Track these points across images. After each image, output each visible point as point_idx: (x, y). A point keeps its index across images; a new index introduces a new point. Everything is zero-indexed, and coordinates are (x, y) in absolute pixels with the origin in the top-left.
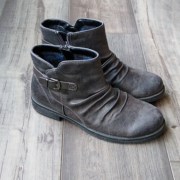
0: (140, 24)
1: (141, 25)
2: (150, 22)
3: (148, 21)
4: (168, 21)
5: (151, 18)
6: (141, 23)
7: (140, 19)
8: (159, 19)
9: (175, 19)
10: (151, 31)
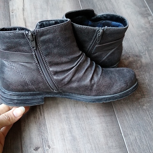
0: (14, 15)
1: (15, 17)
2: (25, 11)
3: (23, 10)
4: (45, 9)
5: (27, 6)
6: (15, 13)
7: (14, 8)
8: (35, 7)
9: (53, 6)
10: (26, 23)
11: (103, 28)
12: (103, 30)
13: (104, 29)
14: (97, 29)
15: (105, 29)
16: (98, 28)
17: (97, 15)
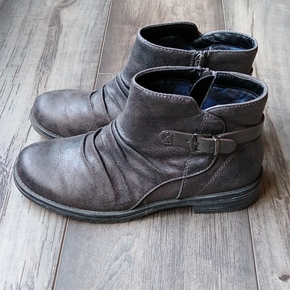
11: (204, 52)
12: (204, 54)
13: (206, 53)
14: (193, 53)
15: (208, 53)
16: (195, 51)
17: (203, 35)
